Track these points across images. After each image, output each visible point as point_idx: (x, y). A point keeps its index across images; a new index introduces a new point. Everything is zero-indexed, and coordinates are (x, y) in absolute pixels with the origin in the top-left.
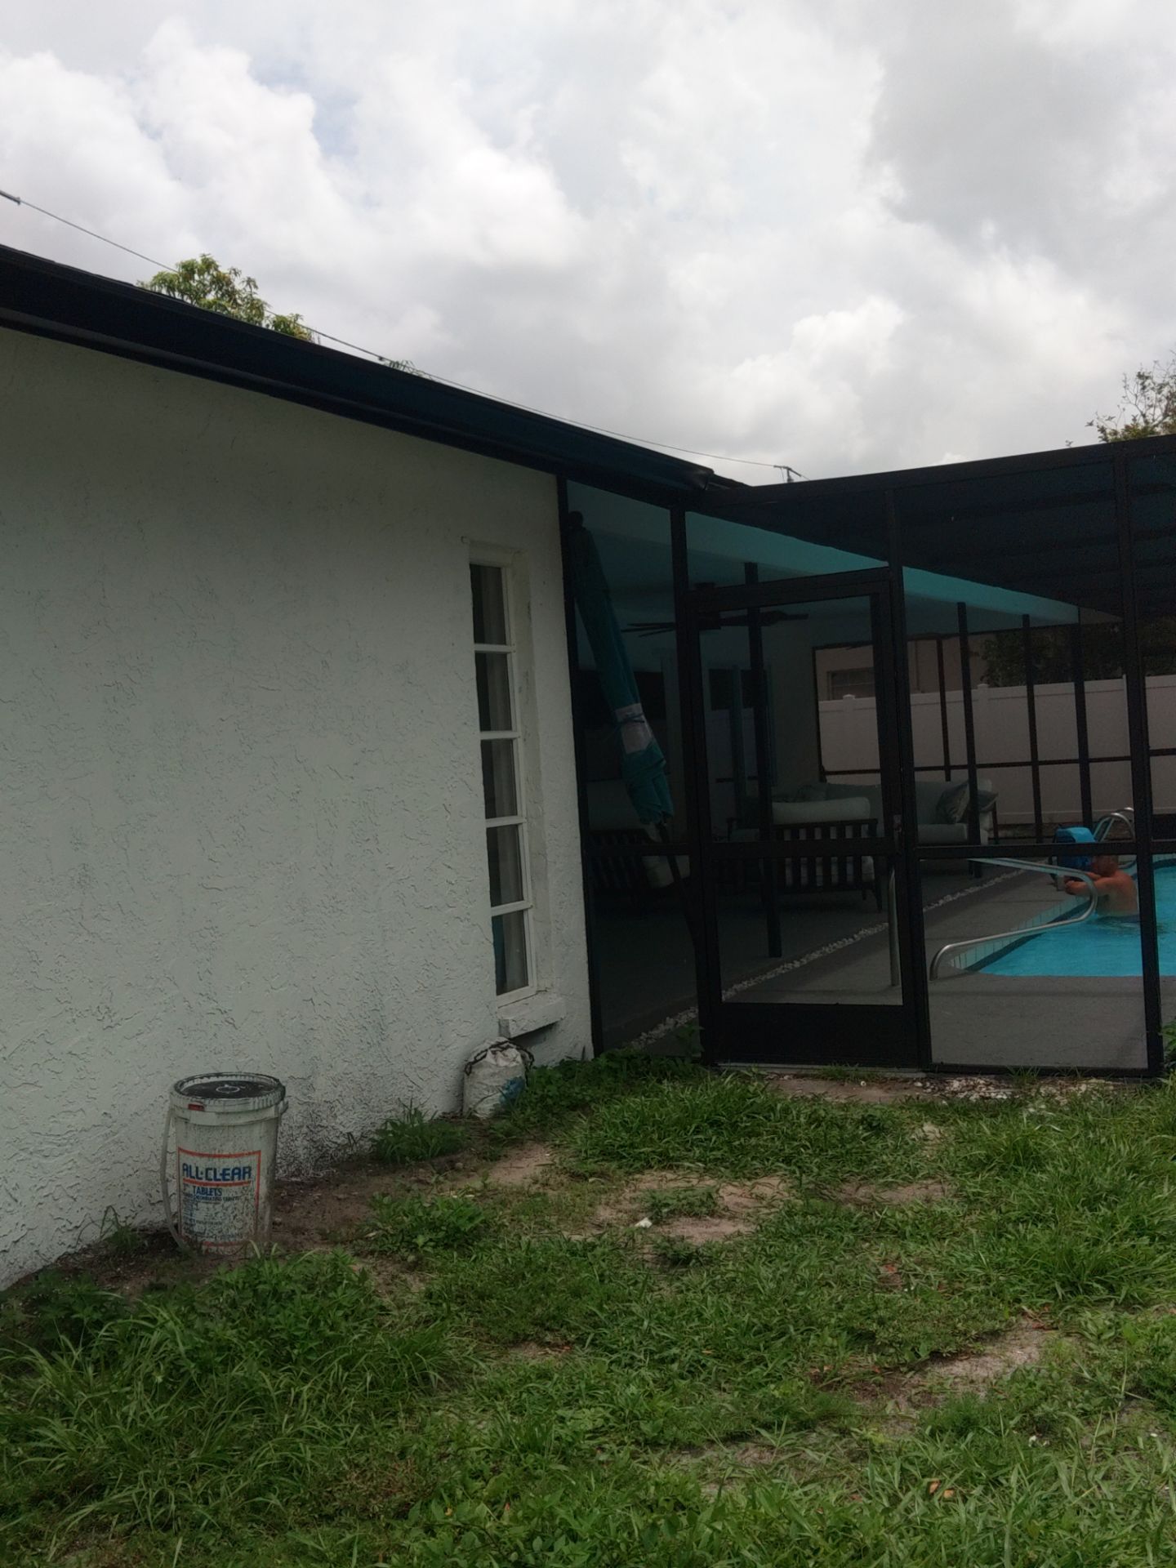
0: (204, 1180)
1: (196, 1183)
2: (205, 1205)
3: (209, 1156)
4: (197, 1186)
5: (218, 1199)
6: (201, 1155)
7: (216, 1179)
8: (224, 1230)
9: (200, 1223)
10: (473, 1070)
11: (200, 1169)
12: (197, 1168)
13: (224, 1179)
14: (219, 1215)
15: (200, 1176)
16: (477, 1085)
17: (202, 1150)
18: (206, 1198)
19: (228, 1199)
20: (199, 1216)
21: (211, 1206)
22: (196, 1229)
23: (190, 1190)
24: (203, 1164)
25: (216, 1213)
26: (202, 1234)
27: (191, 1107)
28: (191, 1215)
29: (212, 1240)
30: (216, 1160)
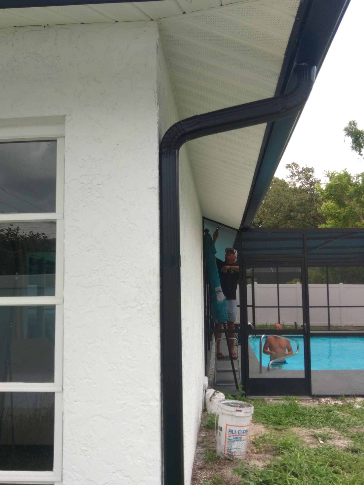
0: (237, 435)
1: (234, 435)
2: (237, 443)
3: (240, 426)
4: (235, 436)
5: (241, 440)
6: (237, 426)
7: (241, 434)
8: (241, 451)
9: (234, 449)
10: (212, 400)
11: (236, 431)
12: (235, 431)
13: (243, 434)
14: (241, 446)
15: (236, 433)
16: (214, 404)
17: (238, 424)
18: (238, 440)
19: (243, 440)
20: (234, 446)
21: (238, 443)
22: (233, 451)
23: (232, 438)
24: (237, 429)
25: (240, 445)
26: (234, 452)
27: (237, 411)
28: (231, 446)
29: (238, 454)
30: (242, 427)
